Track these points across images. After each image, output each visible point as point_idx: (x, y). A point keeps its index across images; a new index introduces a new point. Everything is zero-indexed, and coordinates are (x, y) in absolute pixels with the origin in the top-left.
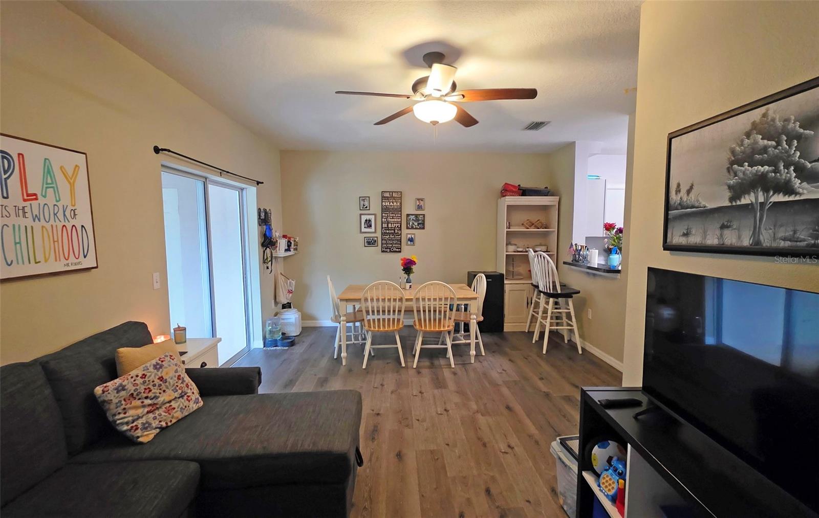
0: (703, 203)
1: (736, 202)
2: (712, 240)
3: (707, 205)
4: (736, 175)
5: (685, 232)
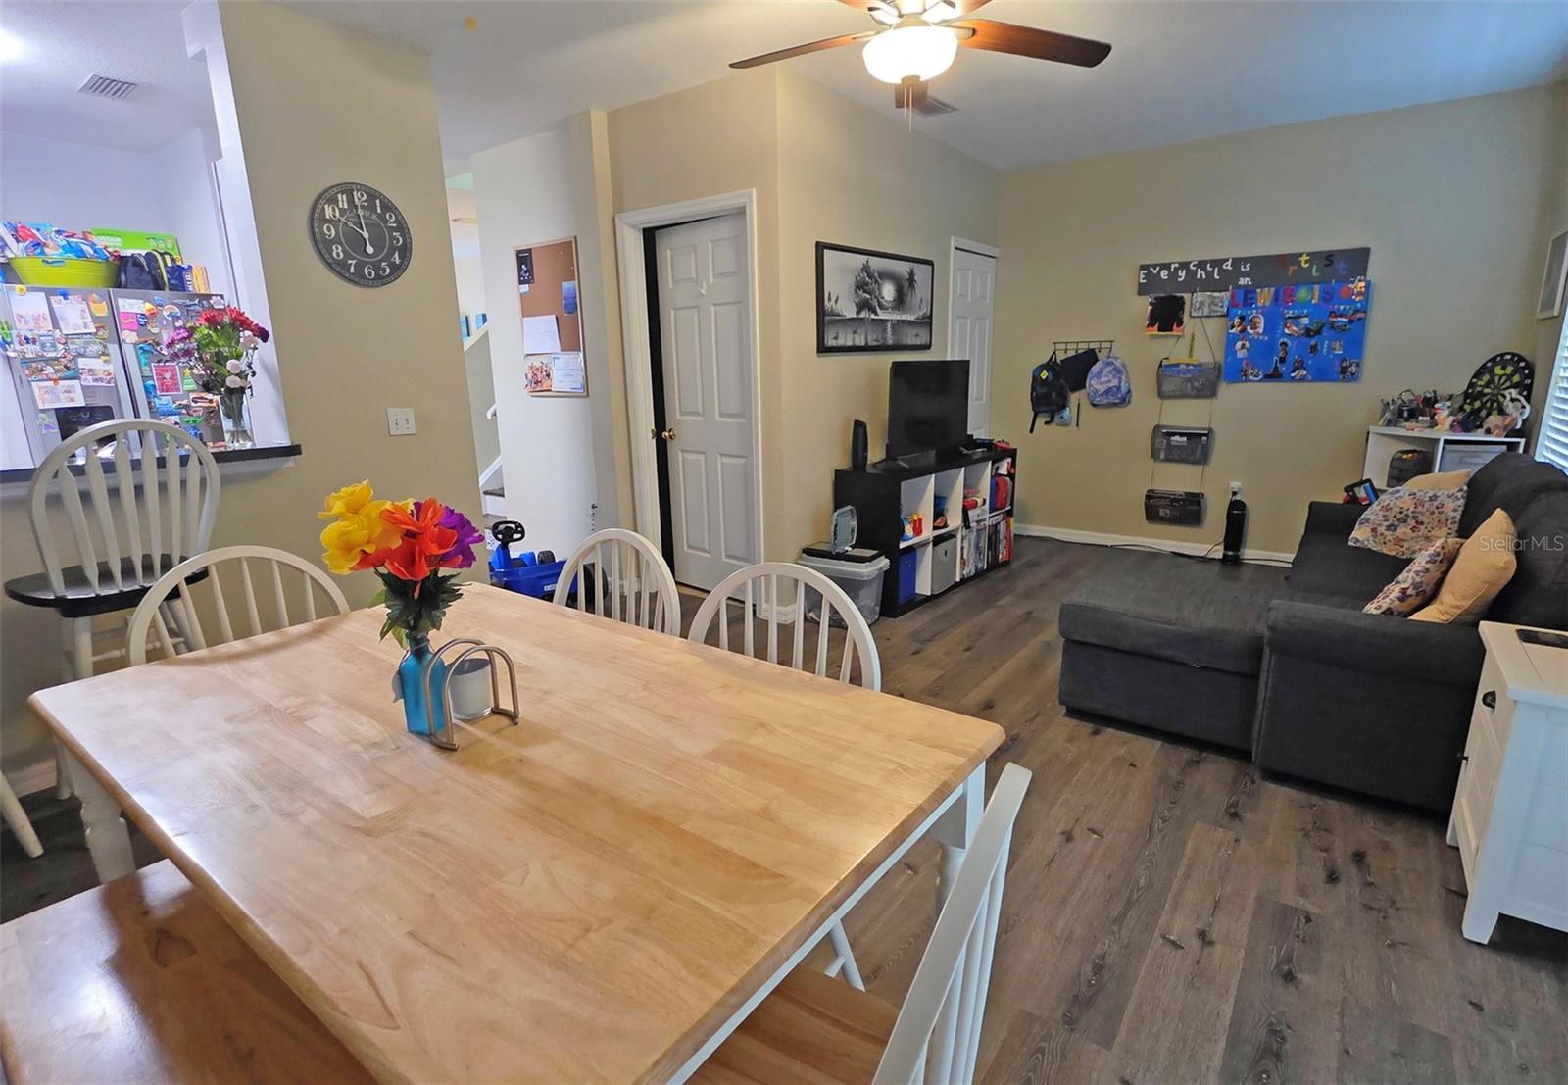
1: (859, 315)
3: (845, 314)
4: (858, 296)
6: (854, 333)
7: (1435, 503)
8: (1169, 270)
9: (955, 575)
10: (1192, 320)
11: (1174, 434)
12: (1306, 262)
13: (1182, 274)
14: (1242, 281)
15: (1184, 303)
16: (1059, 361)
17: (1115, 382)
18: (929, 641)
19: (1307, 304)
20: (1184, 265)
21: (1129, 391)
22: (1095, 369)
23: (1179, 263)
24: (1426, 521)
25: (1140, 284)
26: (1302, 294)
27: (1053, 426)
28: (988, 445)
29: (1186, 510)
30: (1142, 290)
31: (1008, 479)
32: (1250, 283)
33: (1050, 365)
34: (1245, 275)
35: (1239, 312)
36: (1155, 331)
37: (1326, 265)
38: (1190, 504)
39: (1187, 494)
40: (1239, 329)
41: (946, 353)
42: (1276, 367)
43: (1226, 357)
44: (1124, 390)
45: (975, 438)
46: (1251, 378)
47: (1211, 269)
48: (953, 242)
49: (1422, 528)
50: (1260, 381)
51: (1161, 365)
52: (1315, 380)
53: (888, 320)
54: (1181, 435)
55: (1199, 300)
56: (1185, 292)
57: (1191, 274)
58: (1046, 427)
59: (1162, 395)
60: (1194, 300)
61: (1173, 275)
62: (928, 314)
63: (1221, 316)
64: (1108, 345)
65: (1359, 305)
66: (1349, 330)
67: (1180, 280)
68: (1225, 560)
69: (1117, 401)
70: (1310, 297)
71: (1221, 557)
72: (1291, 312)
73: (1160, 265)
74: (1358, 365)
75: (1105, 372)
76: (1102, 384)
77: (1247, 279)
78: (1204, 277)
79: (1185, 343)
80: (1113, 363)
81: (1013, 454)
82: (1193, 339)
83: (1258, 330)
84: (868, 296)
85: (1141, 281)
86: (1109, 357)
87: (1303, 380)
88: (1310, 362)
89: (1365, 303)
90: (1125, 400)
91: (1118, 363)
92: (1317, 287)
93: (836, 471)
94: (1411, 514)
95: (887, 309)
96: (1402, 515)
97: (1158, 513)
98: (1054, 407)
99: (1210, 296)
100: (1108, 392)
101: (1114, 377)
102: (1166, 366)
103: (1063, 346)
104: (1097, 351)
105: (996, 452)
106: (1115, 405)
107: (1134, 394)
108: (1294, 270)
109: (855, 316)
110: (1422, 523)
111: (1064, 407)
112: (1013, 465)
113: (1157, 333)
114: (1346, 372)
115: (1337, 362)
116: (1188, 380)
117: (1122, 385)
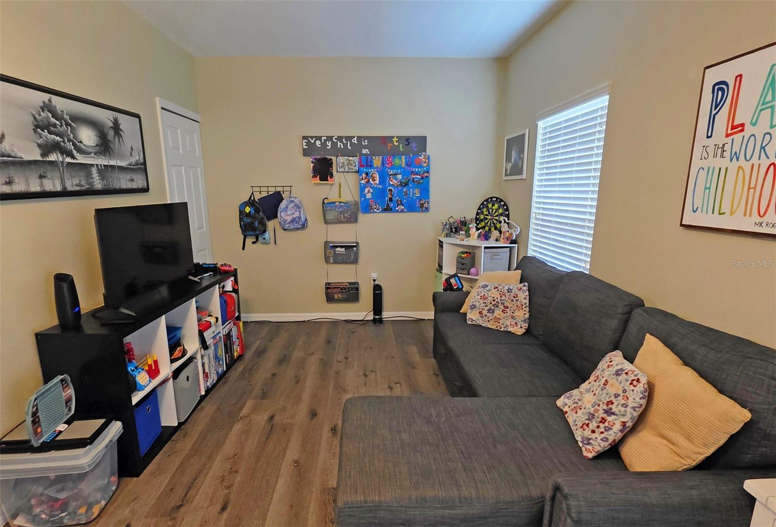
0: (19, 154)
1: (46, 158)
2: (35, 188)
3: (23, 156)
4: (41, 137)
5: (7, 180)
6: (41, 177)
7: (512, 294)
8: (321, 141)
9: (200, 390)
10: (338, 173)
11: (337, 247)
12: (397, 142)
13: (329, 144)
14: (365, 151)
15: (332, 163)
16: (256, 200)
17: (297, 214)
18: (180, 506)
19: (400, 167)
20: (330, 138)
21: (306, 220)
22: (283, 205)
23: (326, 137)
24: (510, 306)
25: (304, 149)
26: (397, 161)
27: (258, 244)
28: (214, 269)
29: (350, 293)
30: (306, 153)
31: (233, 294)
32: (368, 153)
33: (251, 203)
34: (365, 147)
35: (365, 170)
36: (317, 180)
37: (406, 145)
38: (352, 290)
39: (350, 283)
40: (365, 181)
41: (165, 195)
42: (388, 204)
43: (361, 198)
44: (303, 219)
45: (200, 263)
46: (375, 210)
47: (346, 142)
48: (158, 102)
49: (508, 310)
50: (380, 212)
51: (323, 203)
52: (409, 211)
53: (93, 165)
54: (342, 247)
55: (341, 161)
56: (333, 156)
57: (334, 144)
58: (253, 245)
59: (326, 222)
60: (338, 161)
61: (324, 144)
62: (142, 161)
63: (355, 172)
64: (289, 189)
65: (425, 169)
66: (422, 183)
67: (328, 148)
68: (374, 320)
69: (299, 227)
70: (400, 163)
71: (372, 319)
72: (392, 171)
73: (315, 137)
74: (428, 203)
75: (289, 208)
76: (288, 216)
77: (366, 150)
78: (342, 147)
79: (335, 188)
80: (294, 201)
81: (234, 273)
82: (340, 186)
83: (375, 182)
84: (58, 138)
85: (304, 147)
86: (290, 197)
87: (402, 211)
88: (405, 201)
89: (428, 167)
90: (304, 225)
91: (297, 201)
92: (403, 157)
93: (37, 335)
94: (500, 302)
95: (90, 153)
96: (495, 302)
97: (334, 297)
98: (257, 232)
99: (347, 160)
100: (293, 221)
101: (296, 210)
102: (327, 203)
103: (258, 189)
104: (282, 192)
105: (220, 273)
106: (298, 229)
107: (309, 221)
108: (390, 146)
109: (40, 158)
110: (507, 307)
111: (265, 231)
112: (236, 281)
113: (319, 182)
114: (423, 208)
115: (418, 201)
116: (341, 212)
117: (301, 216)
